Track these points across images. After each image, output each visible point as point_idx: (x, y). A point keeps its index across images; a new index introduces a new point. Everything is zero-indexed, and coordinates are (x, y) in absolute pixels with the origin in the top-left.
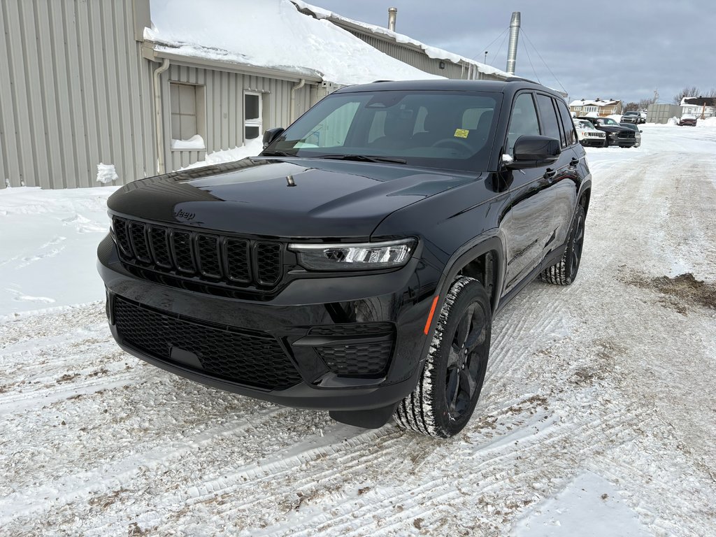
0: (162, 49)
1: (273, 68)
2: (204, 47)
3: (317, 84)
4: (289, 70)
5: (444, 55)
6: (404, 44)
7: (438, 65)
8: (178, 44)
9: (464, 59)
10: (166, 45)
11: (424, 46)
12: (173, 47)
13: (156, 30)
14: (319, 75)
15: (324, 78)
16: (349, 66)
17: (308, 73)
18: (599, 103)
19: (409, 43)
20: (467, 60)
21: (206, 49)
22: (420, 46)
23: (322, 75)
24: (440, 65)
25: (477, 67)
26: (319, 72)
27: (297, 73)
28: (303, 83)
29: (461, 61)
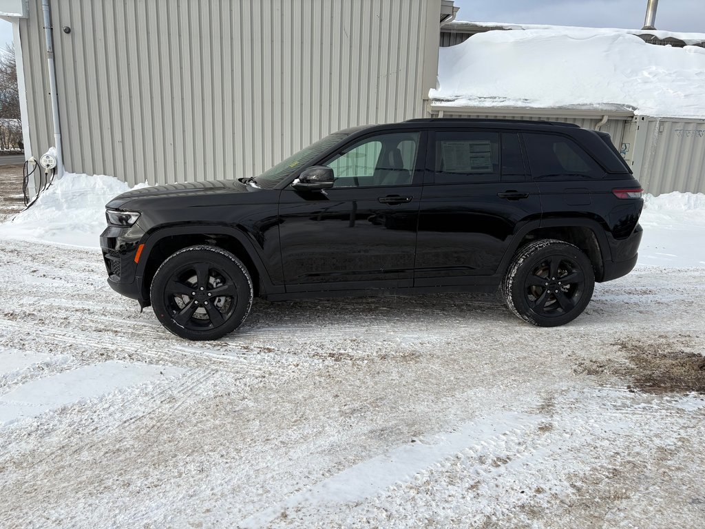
0: (438, 104)
1: (560, 108)
2: (480, 98)
3: (630, 119)
4: (584, 108)
8: (454, 98)
10: (443, 100)
12: (448, 101)
13: (440, 89)
14: (630, 109)
15: (636, 113)
17: (613, 108)
21: (482, 99)
23: (634, 109)
26: (629, 107)
27: (596, 110)
28: (605, 119)
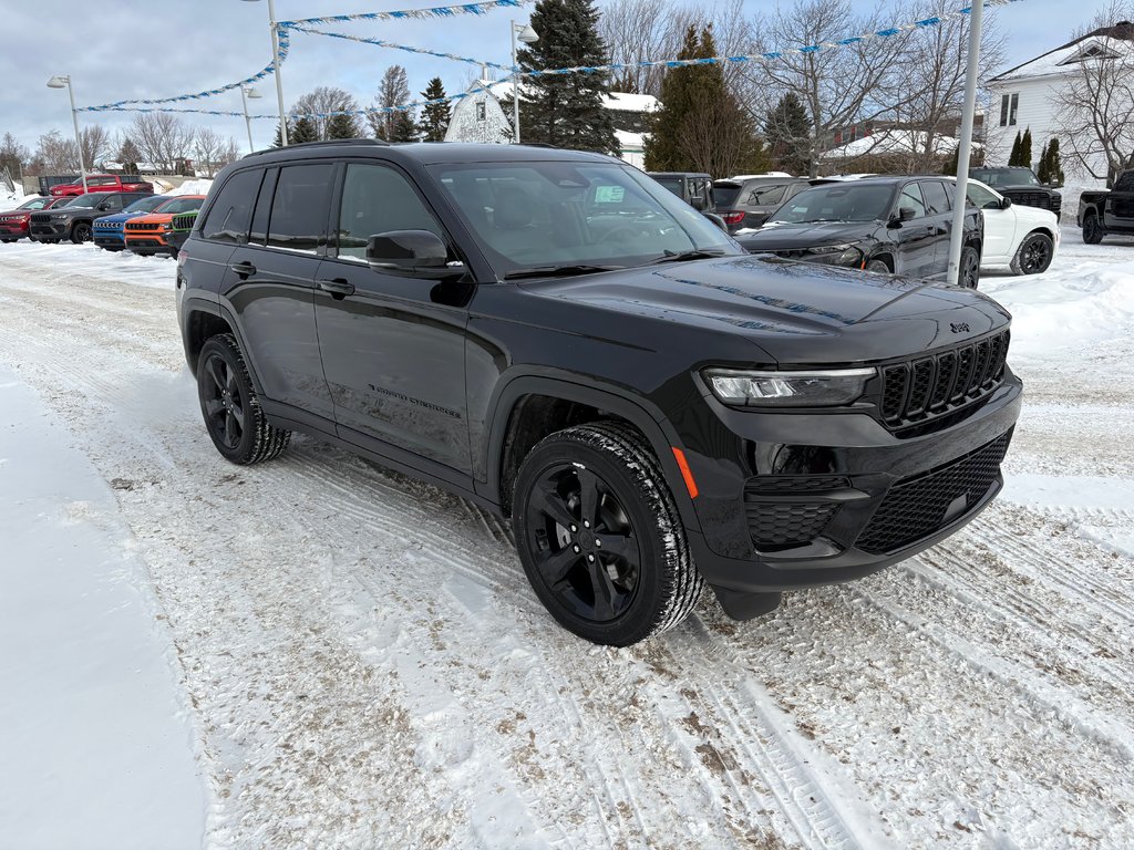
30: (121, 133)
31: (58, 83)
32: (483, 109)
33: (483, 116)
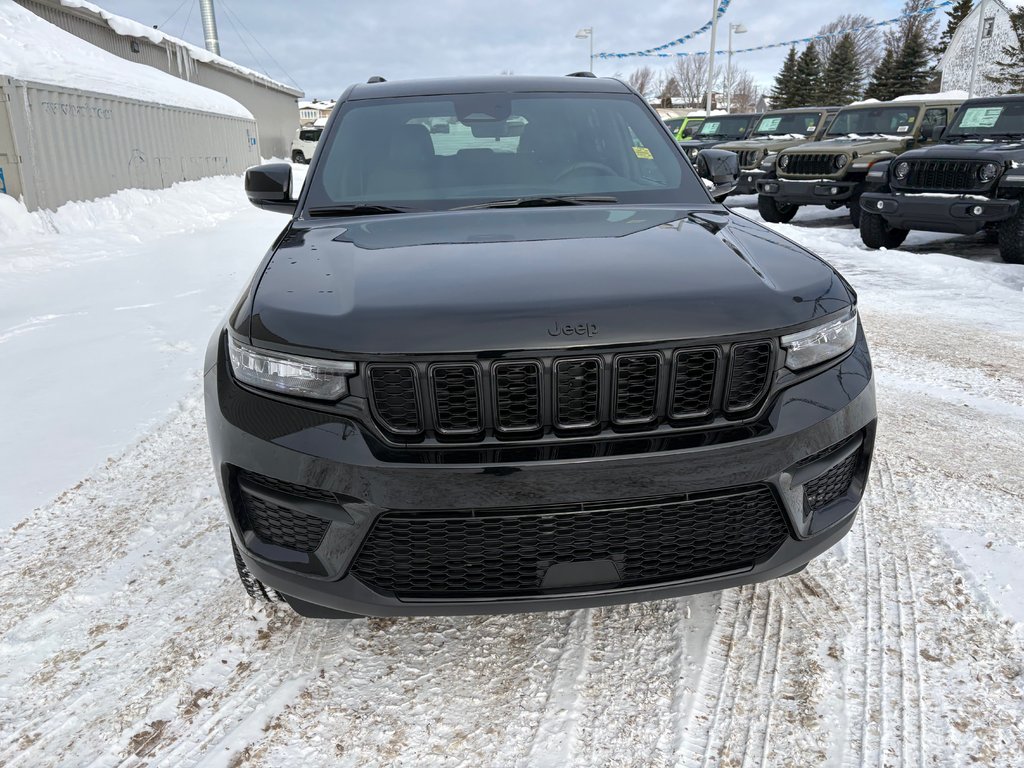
5: (139, 30)
6: (74, 9)
7: (128, 46)
9: (168, 38)
11: (107, 15)
16: (25, 46)
18: (318, 106)
19: (82, 7)
20: (173, 39)
22: (100, 13)
24: (132, 46)
25: (187, 50)
29: (165, 41)
30: (663, 73)
31: (584, 33)
32: (991, 25)
33: (989, 33)
